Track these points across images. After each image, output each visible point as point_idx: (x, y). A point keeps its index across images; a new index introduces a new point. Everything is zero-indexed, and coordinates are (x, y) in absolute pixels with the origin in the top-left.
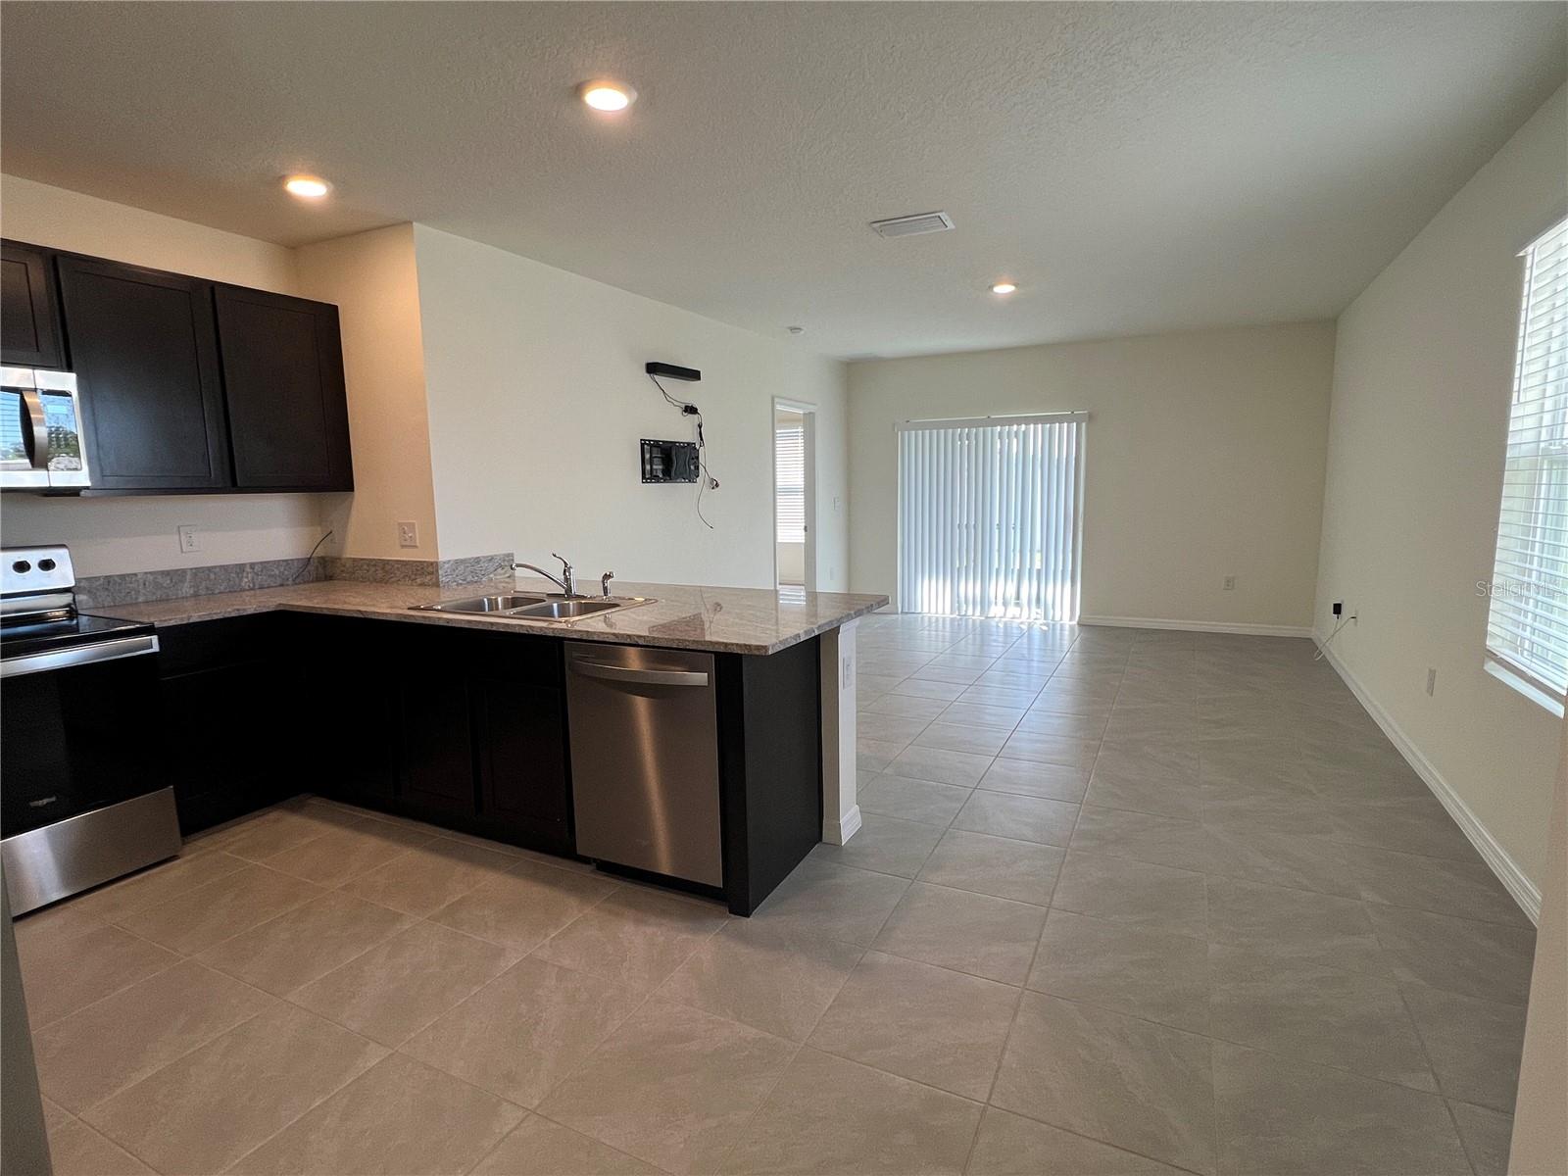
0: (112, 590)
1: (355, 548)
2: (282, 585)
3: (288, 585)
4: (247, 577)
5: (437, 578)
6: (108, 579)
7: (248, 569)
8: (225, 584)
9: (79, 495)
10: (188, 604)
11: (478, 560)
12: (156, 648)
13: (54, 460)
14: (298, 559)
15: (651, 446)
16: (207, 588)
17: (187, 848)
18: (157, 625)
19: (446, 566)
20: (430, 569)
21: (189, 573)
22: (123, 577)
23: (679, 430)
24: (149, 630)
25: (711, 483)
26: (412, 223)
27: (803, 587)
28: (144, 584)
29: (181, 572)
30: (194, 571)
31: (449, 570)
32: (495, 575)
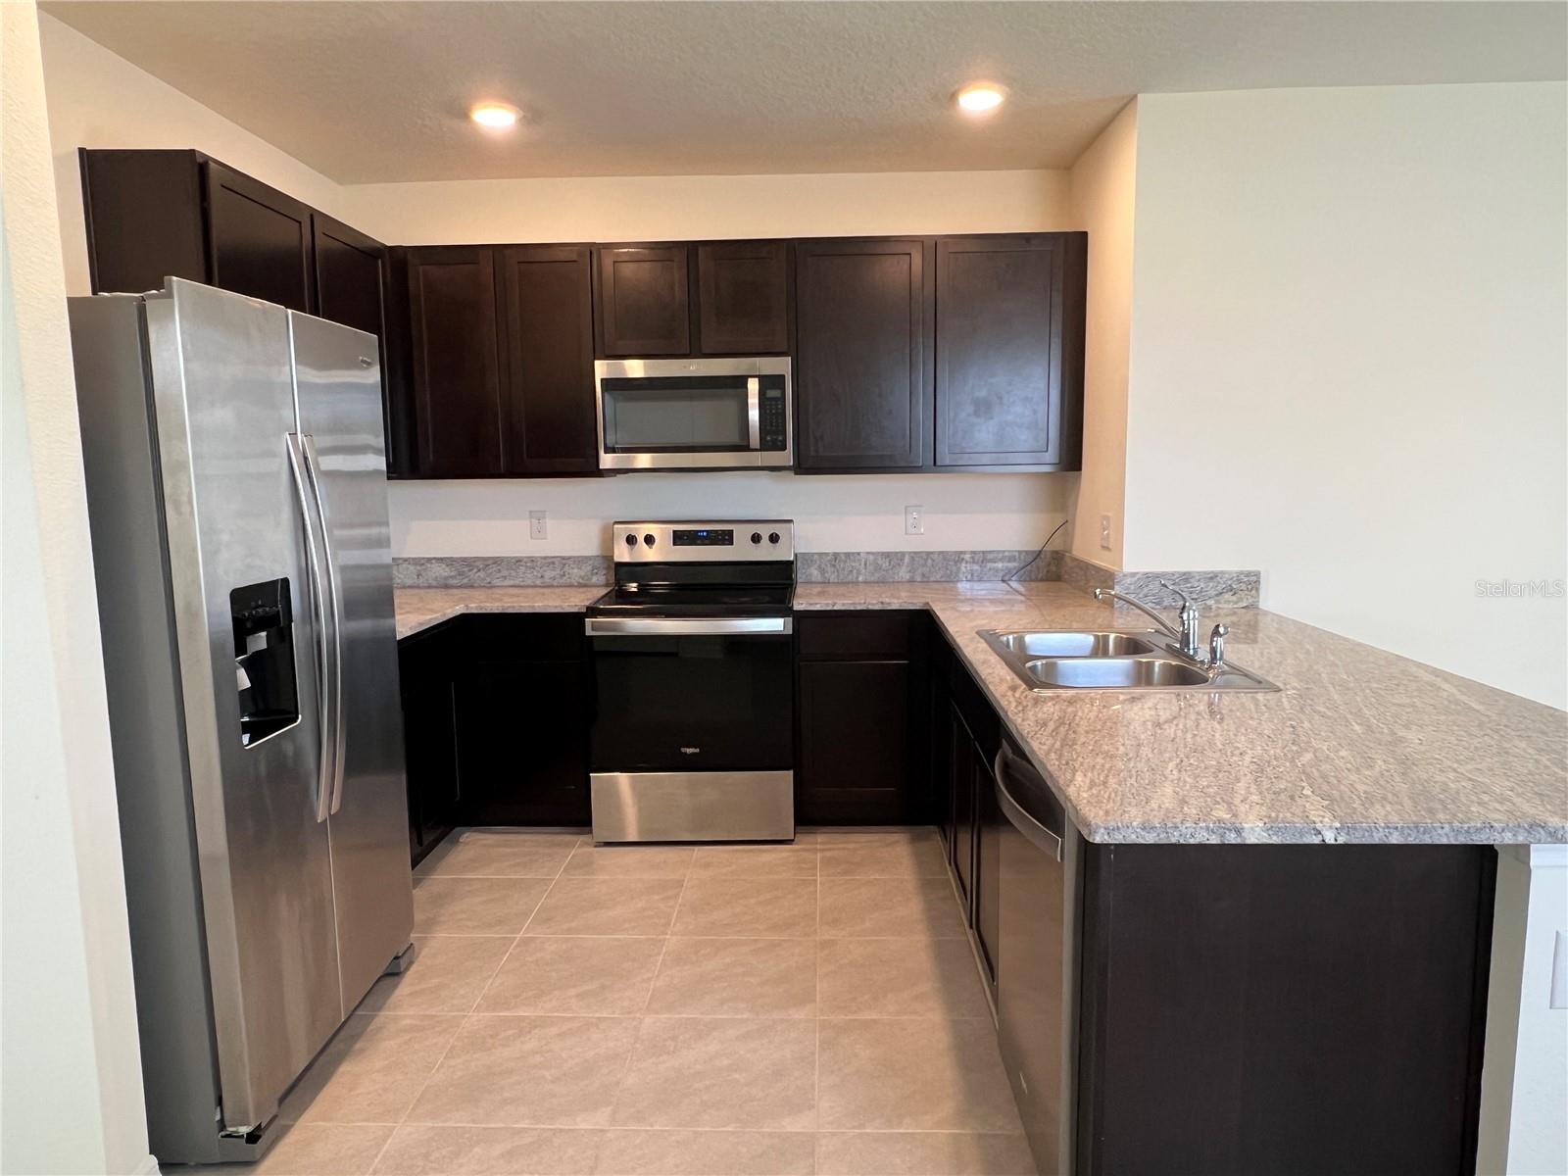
0: (838, 567)
6: (836, 555)
7: (968, 558)
8: (942, 572)
11: (1186, 577)
14: (1026, 552)
16: (923, 575)
18: (798, 607)
19: (1131, 580)
20: (1110, 582)
21: (907, 559)
22: (848, 555)
26: (1137, 97)
28: (865, 564)
29: (899, 555)
30: (912, 555)
31: (1132, 587)
32: (1217, 602)
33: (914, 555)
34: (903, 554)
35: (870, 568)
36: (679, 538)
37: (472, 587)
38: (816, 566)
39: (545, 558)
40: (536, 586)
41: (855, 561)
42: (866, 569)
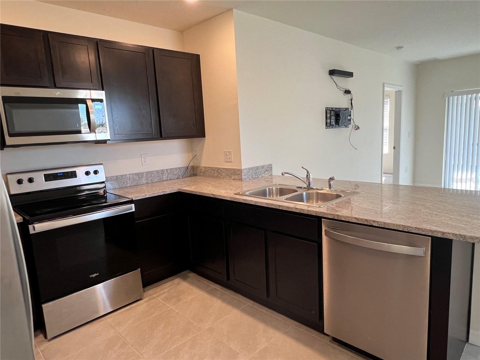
0: (118, 181)
1: (205, 162)
2: (178, 178)
3: (180, 178)
4: (165, 175)
5: (241, 176)
6: (117, 177)
7: (165, 172)
8: (157, 178)
9: (106, 143)
10: (144, 187)
11: (257, 168)
12: (134, 210)
13: (98, 129)
14: (183, 167)
15: (331, 111)
16: (151, 180)
17: (145, 294)
18: (134, 199)
19: (245, 171)
20: (238, 173)
21: (145, 175)
22: (122, 176)
23: (341, 102)
24: (131, 202)
25: (355, 127)
26: (232, 9)
27: (392, 175)
28: (129, 179)
29: (142, 173)
30: (146, 173)
32: (264, 174)
34: (143, 173)
35: (131, 180)
36: (48, 178)
41: (125, 178)
42: (130, 181)
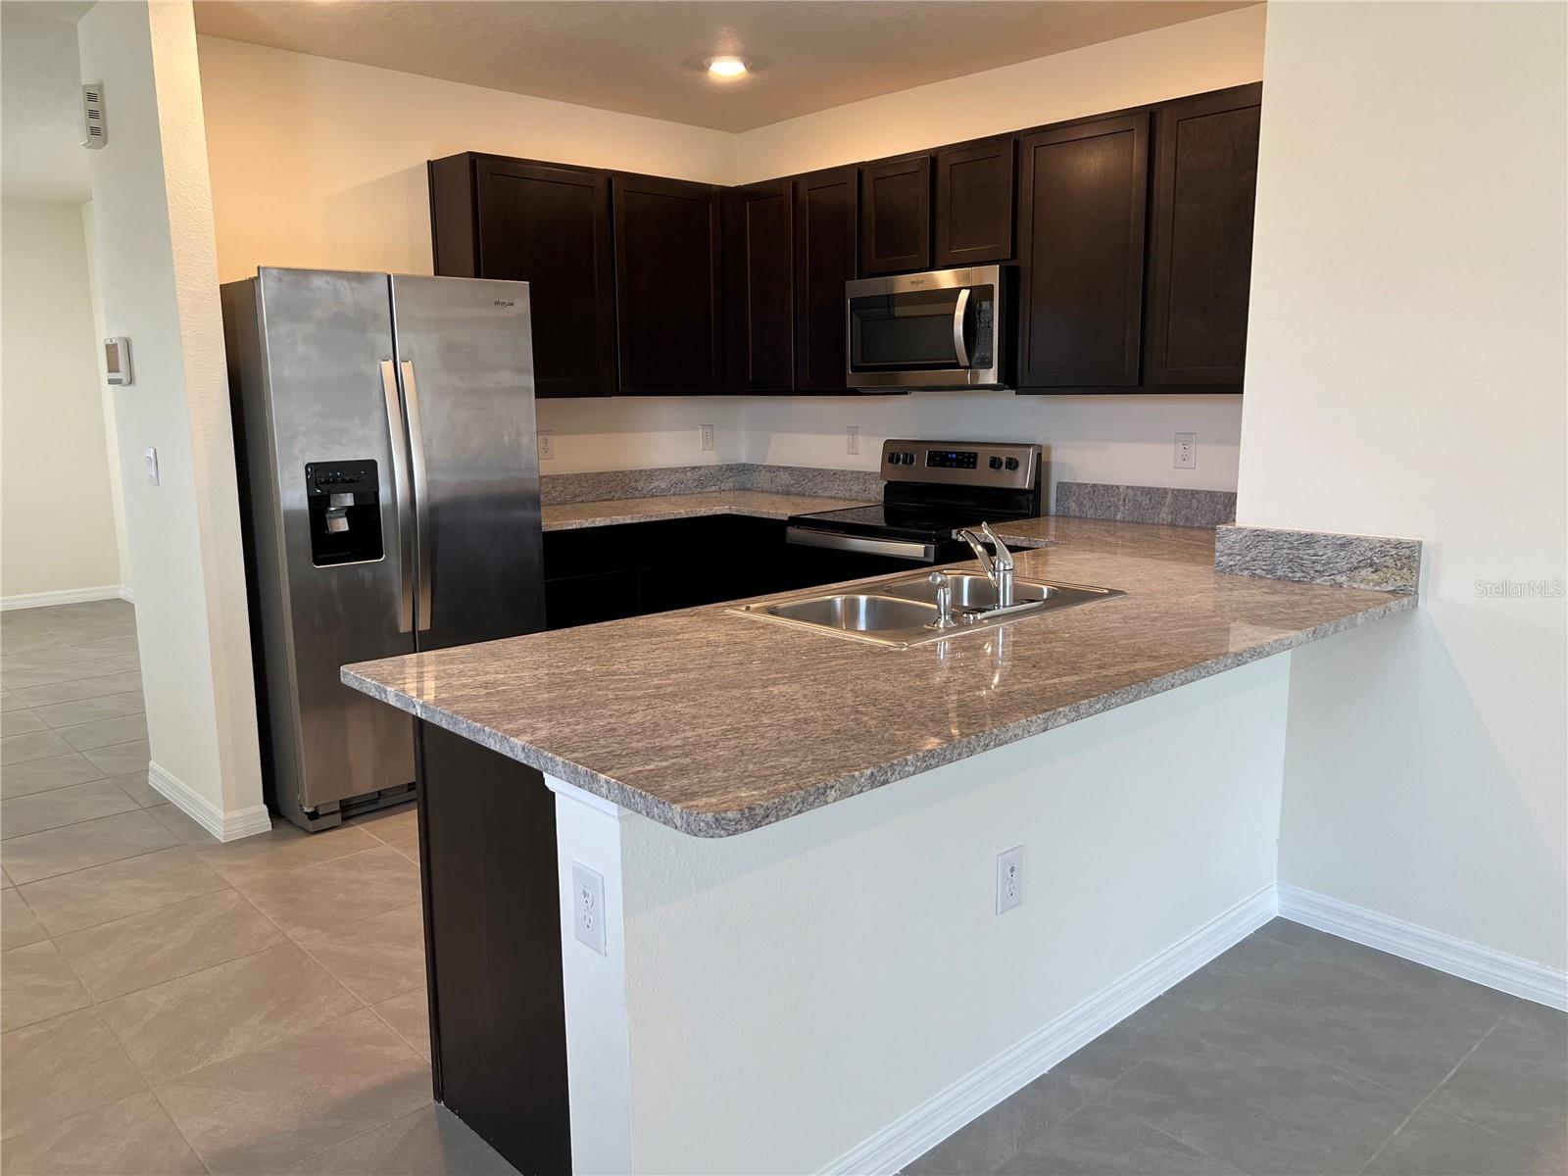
16: (1187, 519)
19: (1235, 536)
29: (1161, 492)
31: (1237, 546)
32: (1350, 579)
33: (1179, 493)
34: (1165, 491)
35: (1129, 505)
36: (933, 459)
37: (804, 495)
38: (1074, 498)
39: (853, 472)
40: (846, 499)
41: (1113, 496)
42: (1124, 505)
